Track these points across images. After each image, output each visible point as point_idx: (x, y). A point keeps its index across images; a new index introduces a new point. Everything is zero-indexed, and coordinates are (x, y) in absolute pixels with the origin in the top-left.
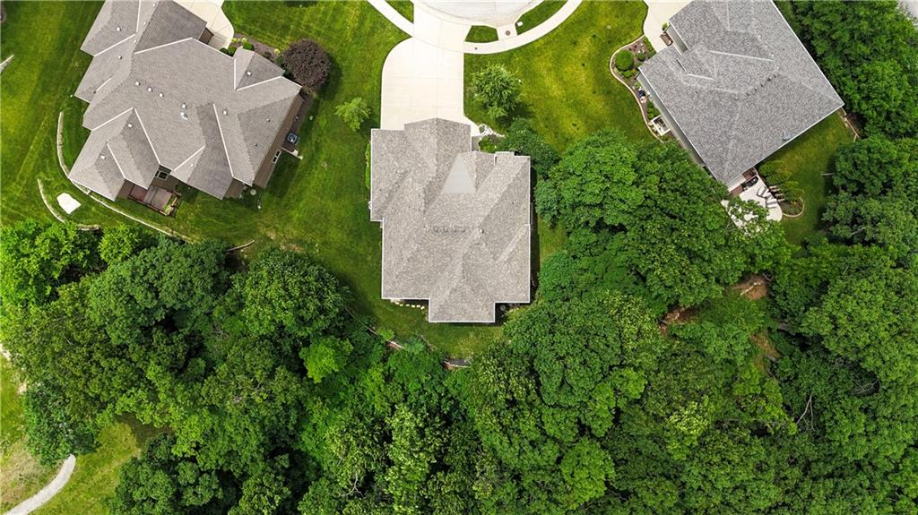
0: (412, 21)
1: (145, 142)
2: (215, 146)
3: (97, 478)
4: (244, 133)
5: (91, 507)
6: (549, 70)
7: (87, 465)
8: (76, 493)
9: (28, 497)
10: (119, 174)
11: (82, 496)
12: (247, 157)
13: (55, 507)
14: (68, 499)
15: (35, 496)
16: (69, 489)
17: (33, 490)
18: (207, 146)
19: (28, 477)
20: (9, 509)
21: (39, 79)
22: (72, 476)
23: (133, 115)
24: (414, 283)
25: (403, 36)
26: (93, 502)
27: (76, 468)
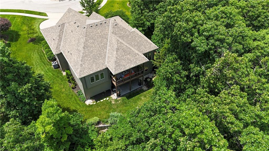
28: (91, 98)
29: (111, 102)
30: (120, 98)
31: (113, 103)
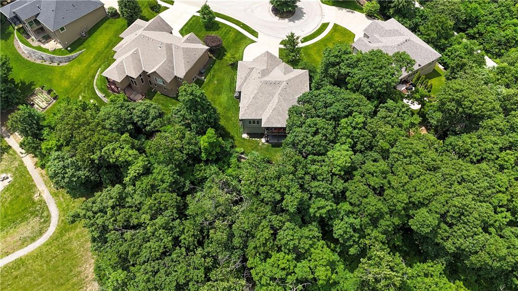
0: (257, 38)
1: (139, 60)
2: (170, 60)
3: (64, 238)
4: (184, 55)
5: (56, 257)
6: (316, 53)
7: (61, 231)
8: (50, 247)
9: (21, 249)
10: (125, 73)
11: (53, 249)
13: (35, 255)
14: (44, 250)
15: (25, 248)
16: (47, 244)
17: (25, 244)
18: (167, 59)
19: (25, 238)
20: (8, 255)
21: (94, 57)
22: (51, 237)
23: (137, 50)
25: (253, 42)
26: (58, 254)
27: (54, 232)
28: (247, 134)
29: (259, 143)
30: (267, 144)
31: (260, 144)
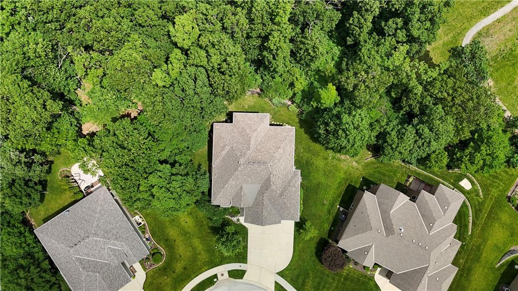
0: (276, 282)
1: (423, 216)
2: (385, 213)
4: (369, 219)
5: (454, 19)
7: (456, 41)
8: (462, 27)
9: (488, 25)
10: (437, 198)
11: (459, 25)
12: (367, 207)
13: (473, 20)
15: (484, 26)
16: (466, 29)
17: (485, 29)
18: (389, 213)
19: (488, 36)
22: (464, 36)
23: (429, 230)
24: (277, 135)
25: (281, 274)
27: (462, 40)
